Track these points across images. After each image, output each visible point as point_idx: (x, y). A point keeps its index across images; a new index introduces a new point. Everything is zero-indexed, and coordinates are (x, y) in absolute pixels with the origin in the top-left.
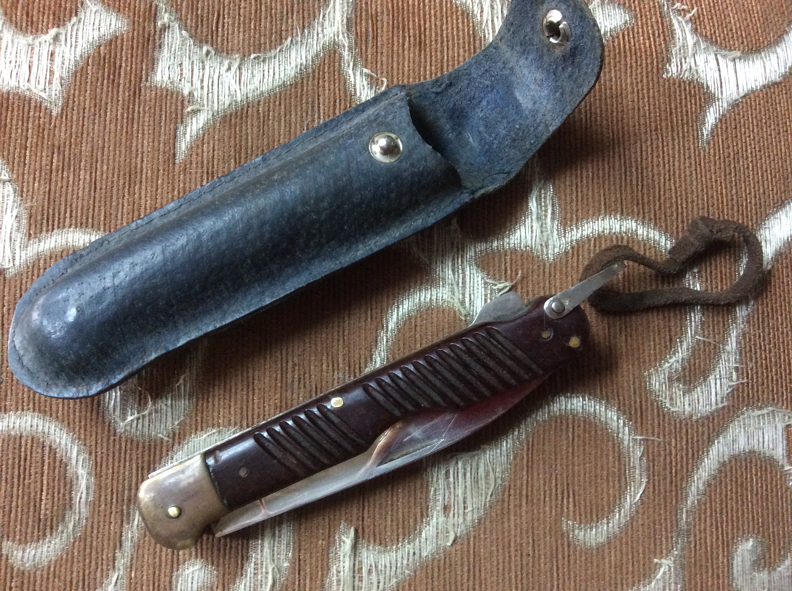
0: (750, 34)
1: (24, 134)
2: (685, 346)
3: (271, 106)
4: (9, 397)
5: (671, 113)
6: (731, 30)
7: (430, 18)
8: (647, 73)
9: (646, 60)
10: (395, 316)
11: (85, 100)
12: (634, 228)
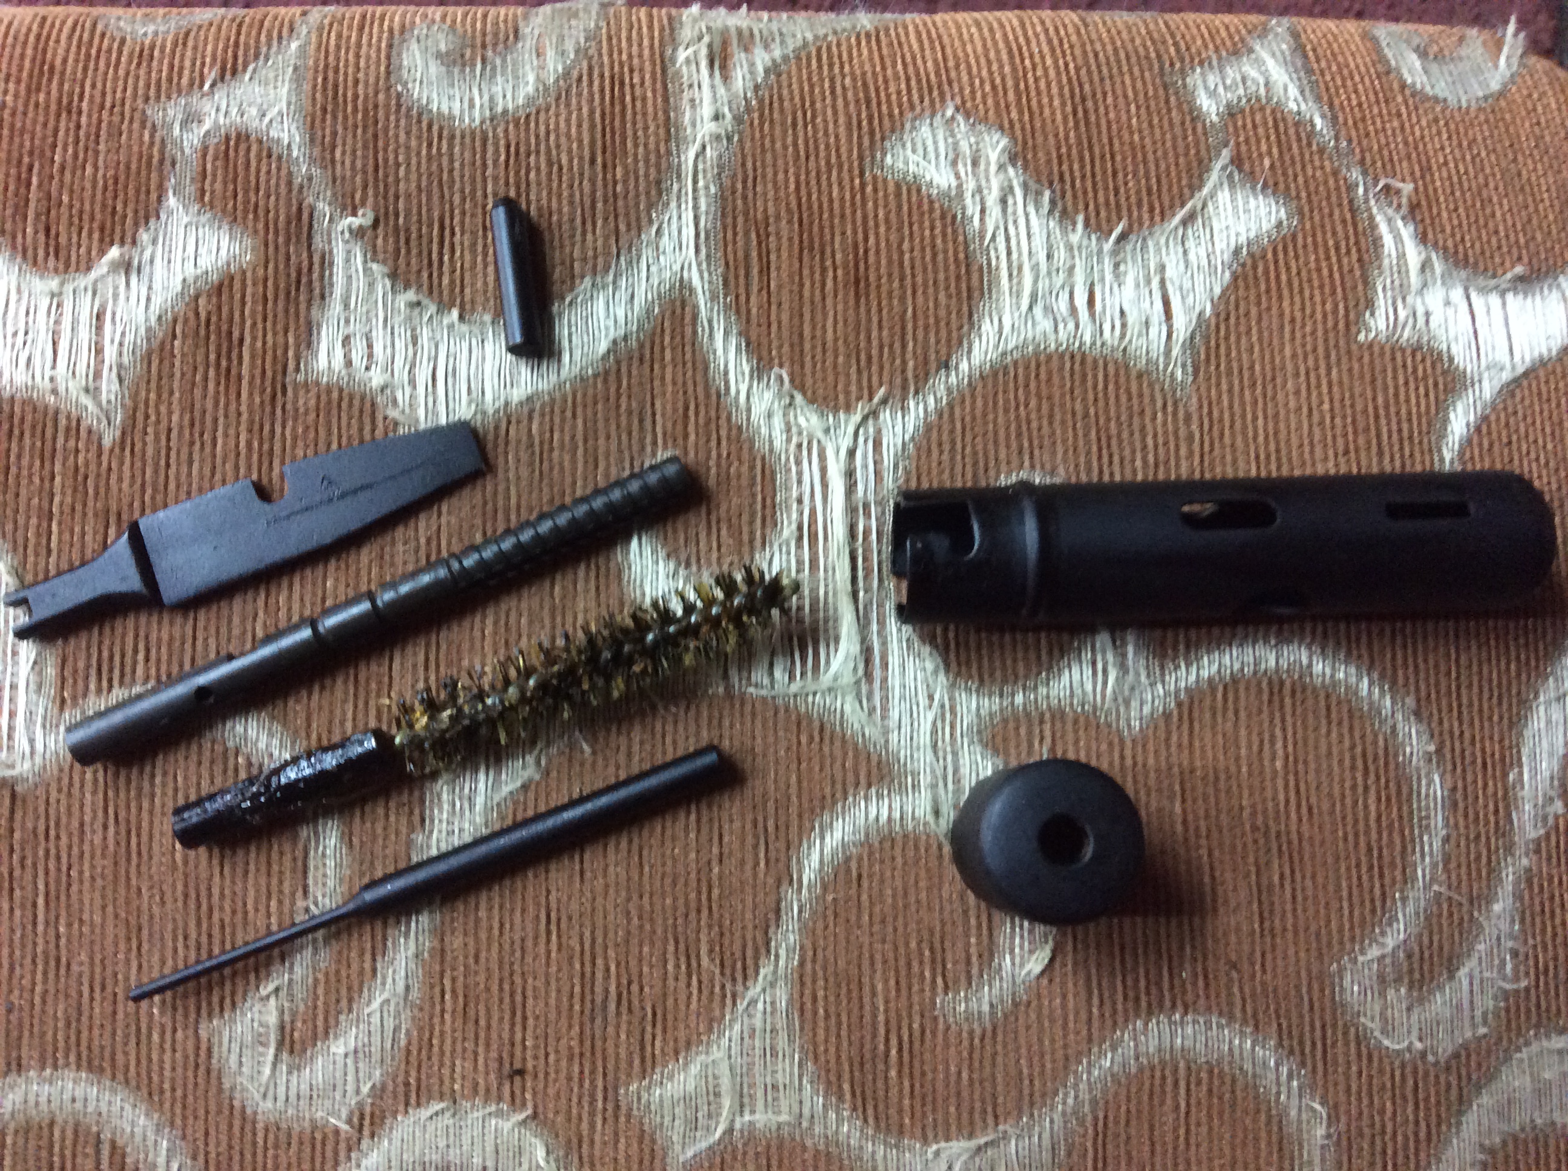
0: (1533, 238)
1: (47, 484)
2: (1410, 909)
3: (557, 420)
4: (25, 1041)
5: (1377, 417)
6: (1496, 232)
7: (877, 226)
8: (1326, 332)
9: (1324, 304)
10: (815, 857)
11: (170, 413)
12: (1305, 661)
